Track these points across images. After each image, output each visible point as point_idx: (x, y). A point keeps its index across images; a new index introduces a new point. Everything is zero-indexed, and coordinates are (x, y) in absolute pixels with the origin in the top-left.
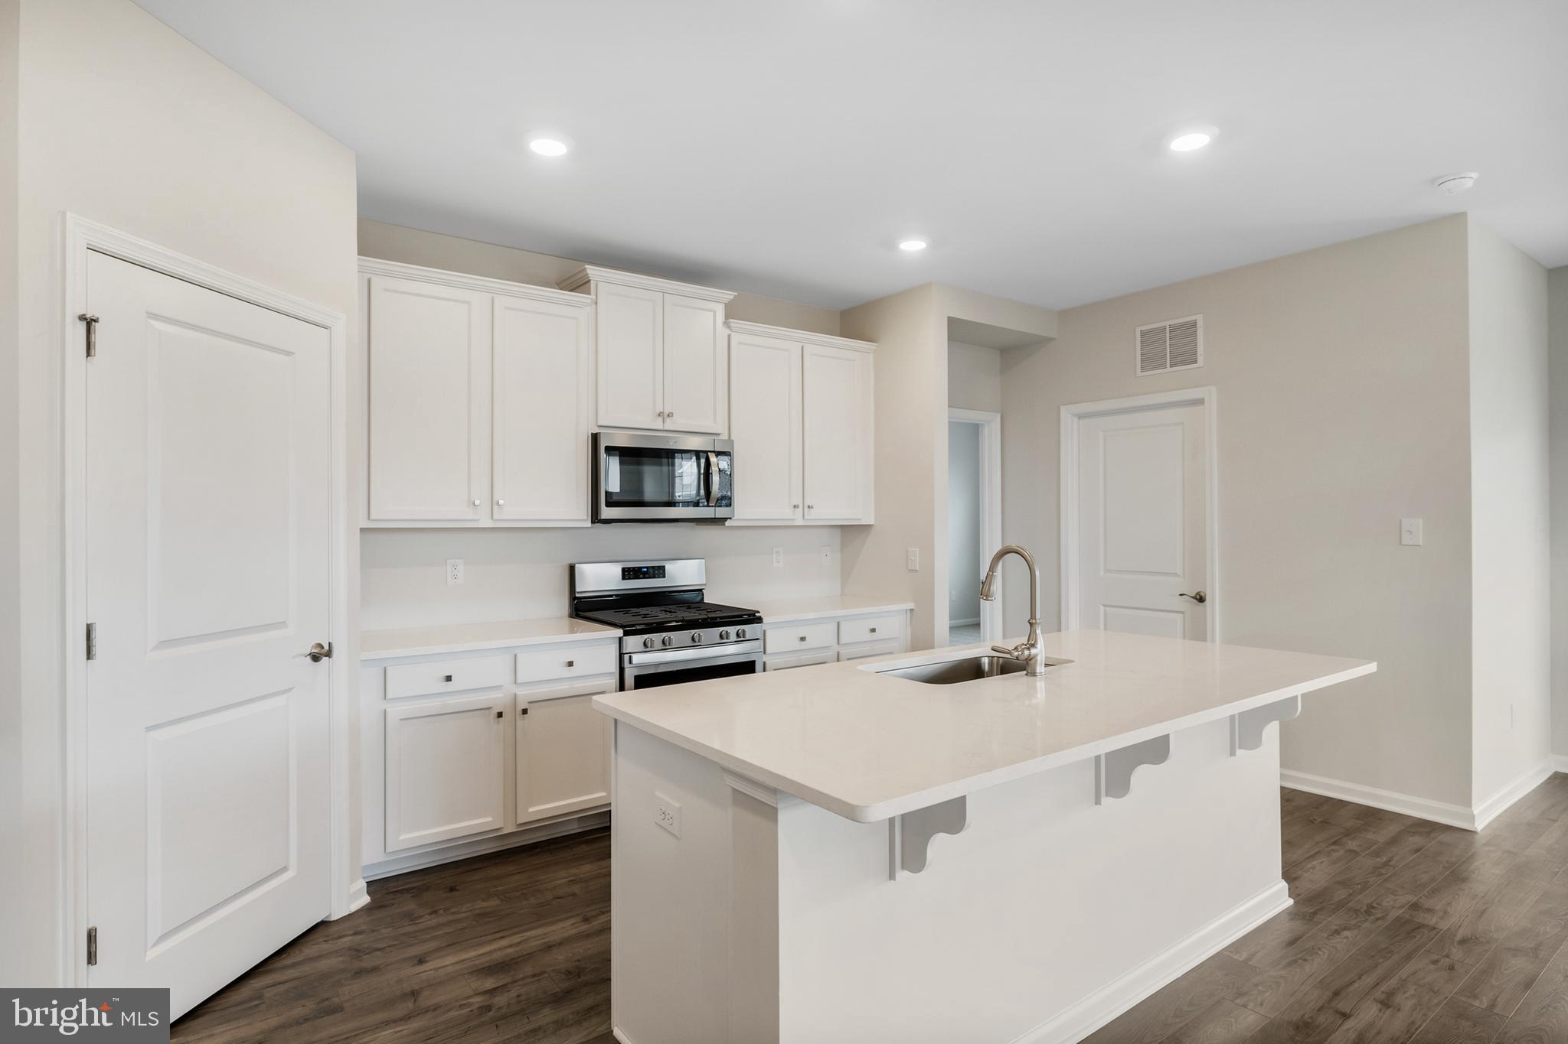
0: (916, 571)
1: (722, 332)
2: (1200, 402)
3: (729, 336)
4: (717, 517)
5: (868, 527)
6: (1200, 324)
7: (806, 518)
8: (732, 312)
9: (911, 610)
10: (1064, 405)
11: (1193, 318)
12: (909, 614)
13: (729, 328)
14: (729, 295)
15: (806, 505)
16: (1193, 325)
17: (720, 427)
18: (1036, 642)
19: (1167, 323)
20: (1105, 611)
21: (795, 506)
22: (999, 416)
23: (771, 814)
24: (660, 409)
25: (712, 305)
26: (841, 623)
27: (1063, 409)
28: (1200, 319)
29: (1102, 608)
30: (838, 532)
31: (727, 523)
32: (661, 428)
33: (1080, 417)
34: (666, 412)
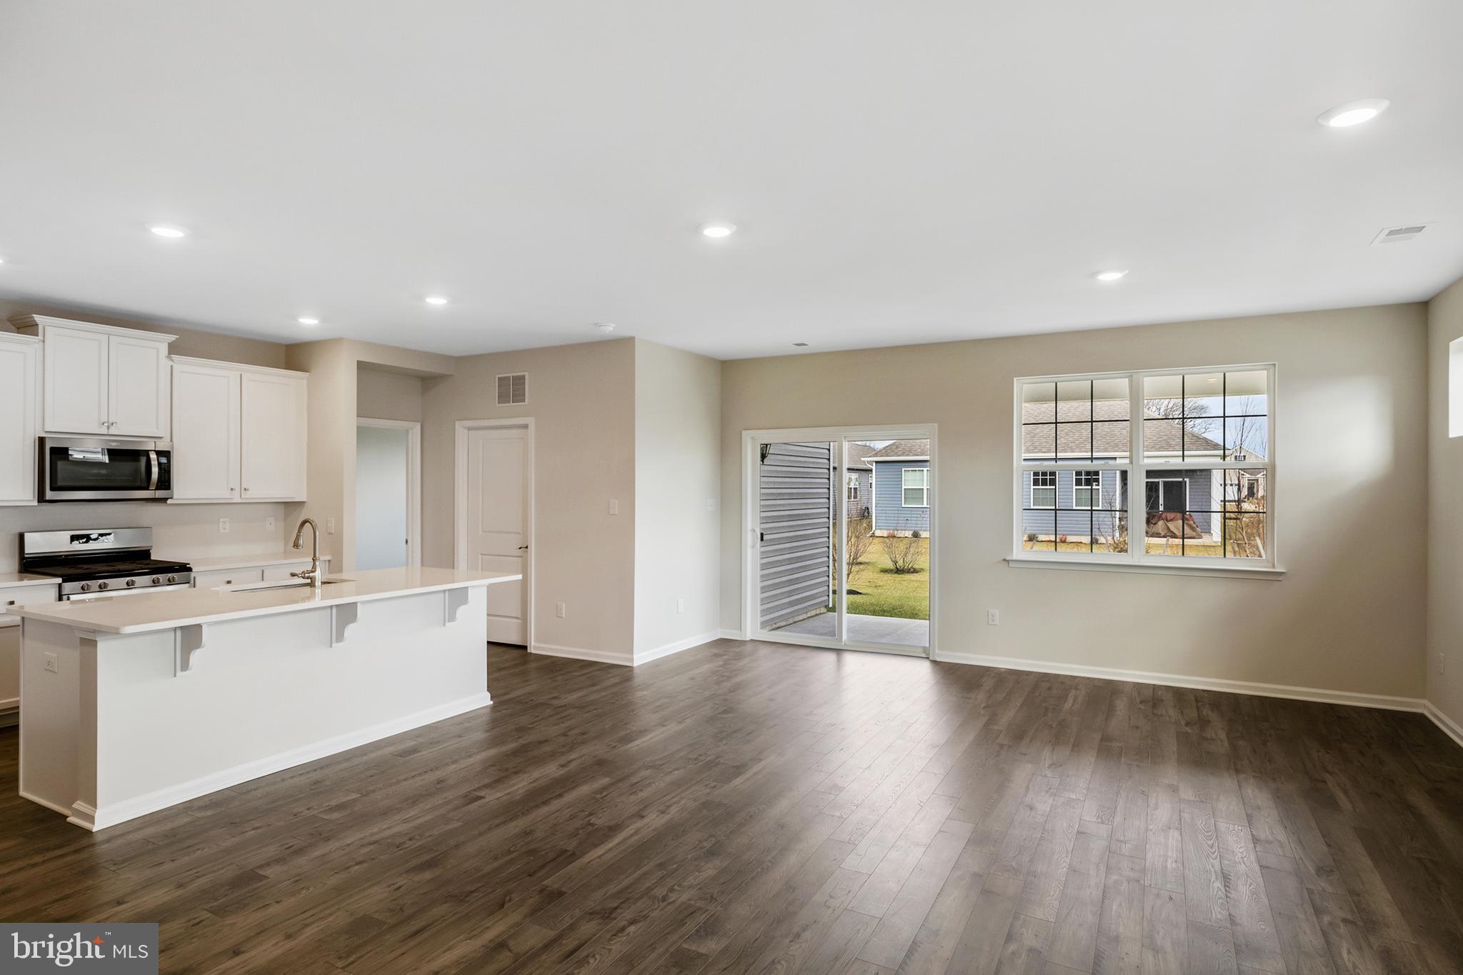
0: (332, 534)
1: (165, 363)
2: (526, 427)
3: (172, 366)
4: (156, 497)
5: (303, 503)
6: (527, 377)
7: (243, 497)
8: (173, 349)
9: (329, 561)
10: (458, 420)
11: (523, 374)
12: (327, 563)
13: (172, 361)
14: (172, 338)
15: (243, 487)
16: (523, 377)
17: (163, 431)
18: (315, 570)
19: (511, 375)
20: (482, 559)
21: (232, 489)
22: (419, 426)
23: (93, 643)
24: (104, 419)
25: (157, 344)
26: (265, 571)
27: (457, 423)
28: (527, 374)
29: (480, 556)
30: (282, 507)
31: (169, 501)
32: (106, 433)
33: (469, 429)
34: (111, 421)
